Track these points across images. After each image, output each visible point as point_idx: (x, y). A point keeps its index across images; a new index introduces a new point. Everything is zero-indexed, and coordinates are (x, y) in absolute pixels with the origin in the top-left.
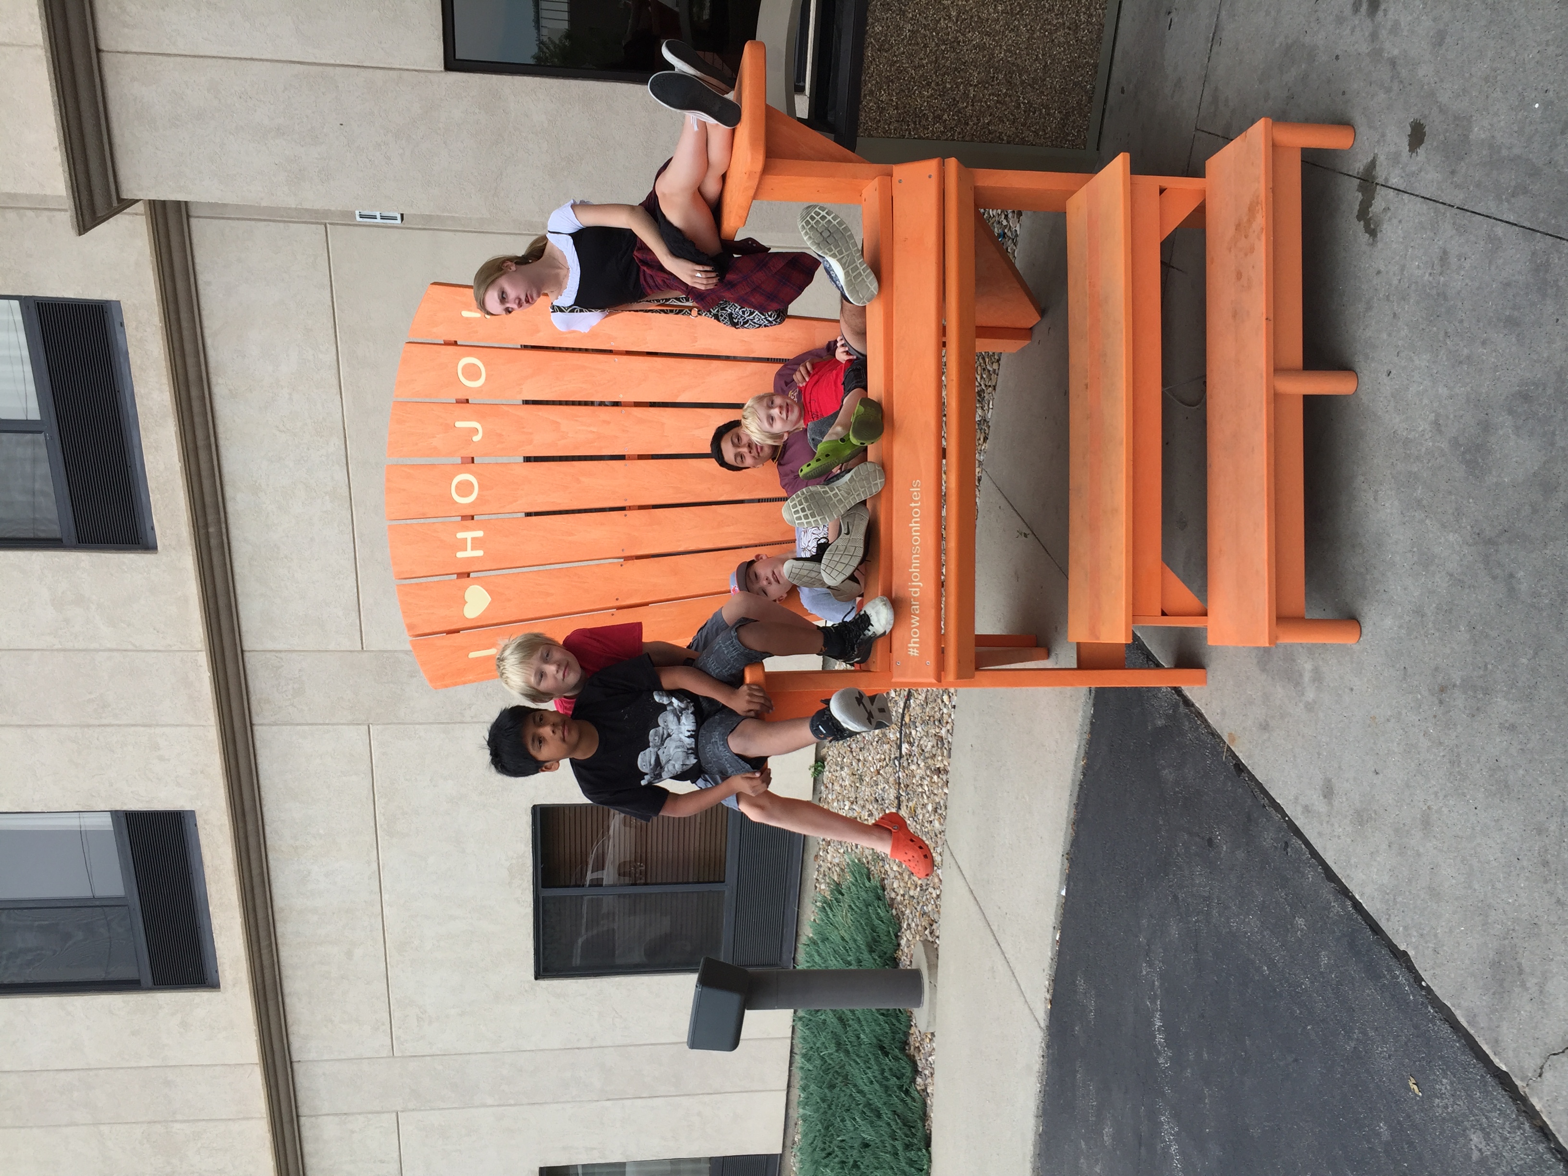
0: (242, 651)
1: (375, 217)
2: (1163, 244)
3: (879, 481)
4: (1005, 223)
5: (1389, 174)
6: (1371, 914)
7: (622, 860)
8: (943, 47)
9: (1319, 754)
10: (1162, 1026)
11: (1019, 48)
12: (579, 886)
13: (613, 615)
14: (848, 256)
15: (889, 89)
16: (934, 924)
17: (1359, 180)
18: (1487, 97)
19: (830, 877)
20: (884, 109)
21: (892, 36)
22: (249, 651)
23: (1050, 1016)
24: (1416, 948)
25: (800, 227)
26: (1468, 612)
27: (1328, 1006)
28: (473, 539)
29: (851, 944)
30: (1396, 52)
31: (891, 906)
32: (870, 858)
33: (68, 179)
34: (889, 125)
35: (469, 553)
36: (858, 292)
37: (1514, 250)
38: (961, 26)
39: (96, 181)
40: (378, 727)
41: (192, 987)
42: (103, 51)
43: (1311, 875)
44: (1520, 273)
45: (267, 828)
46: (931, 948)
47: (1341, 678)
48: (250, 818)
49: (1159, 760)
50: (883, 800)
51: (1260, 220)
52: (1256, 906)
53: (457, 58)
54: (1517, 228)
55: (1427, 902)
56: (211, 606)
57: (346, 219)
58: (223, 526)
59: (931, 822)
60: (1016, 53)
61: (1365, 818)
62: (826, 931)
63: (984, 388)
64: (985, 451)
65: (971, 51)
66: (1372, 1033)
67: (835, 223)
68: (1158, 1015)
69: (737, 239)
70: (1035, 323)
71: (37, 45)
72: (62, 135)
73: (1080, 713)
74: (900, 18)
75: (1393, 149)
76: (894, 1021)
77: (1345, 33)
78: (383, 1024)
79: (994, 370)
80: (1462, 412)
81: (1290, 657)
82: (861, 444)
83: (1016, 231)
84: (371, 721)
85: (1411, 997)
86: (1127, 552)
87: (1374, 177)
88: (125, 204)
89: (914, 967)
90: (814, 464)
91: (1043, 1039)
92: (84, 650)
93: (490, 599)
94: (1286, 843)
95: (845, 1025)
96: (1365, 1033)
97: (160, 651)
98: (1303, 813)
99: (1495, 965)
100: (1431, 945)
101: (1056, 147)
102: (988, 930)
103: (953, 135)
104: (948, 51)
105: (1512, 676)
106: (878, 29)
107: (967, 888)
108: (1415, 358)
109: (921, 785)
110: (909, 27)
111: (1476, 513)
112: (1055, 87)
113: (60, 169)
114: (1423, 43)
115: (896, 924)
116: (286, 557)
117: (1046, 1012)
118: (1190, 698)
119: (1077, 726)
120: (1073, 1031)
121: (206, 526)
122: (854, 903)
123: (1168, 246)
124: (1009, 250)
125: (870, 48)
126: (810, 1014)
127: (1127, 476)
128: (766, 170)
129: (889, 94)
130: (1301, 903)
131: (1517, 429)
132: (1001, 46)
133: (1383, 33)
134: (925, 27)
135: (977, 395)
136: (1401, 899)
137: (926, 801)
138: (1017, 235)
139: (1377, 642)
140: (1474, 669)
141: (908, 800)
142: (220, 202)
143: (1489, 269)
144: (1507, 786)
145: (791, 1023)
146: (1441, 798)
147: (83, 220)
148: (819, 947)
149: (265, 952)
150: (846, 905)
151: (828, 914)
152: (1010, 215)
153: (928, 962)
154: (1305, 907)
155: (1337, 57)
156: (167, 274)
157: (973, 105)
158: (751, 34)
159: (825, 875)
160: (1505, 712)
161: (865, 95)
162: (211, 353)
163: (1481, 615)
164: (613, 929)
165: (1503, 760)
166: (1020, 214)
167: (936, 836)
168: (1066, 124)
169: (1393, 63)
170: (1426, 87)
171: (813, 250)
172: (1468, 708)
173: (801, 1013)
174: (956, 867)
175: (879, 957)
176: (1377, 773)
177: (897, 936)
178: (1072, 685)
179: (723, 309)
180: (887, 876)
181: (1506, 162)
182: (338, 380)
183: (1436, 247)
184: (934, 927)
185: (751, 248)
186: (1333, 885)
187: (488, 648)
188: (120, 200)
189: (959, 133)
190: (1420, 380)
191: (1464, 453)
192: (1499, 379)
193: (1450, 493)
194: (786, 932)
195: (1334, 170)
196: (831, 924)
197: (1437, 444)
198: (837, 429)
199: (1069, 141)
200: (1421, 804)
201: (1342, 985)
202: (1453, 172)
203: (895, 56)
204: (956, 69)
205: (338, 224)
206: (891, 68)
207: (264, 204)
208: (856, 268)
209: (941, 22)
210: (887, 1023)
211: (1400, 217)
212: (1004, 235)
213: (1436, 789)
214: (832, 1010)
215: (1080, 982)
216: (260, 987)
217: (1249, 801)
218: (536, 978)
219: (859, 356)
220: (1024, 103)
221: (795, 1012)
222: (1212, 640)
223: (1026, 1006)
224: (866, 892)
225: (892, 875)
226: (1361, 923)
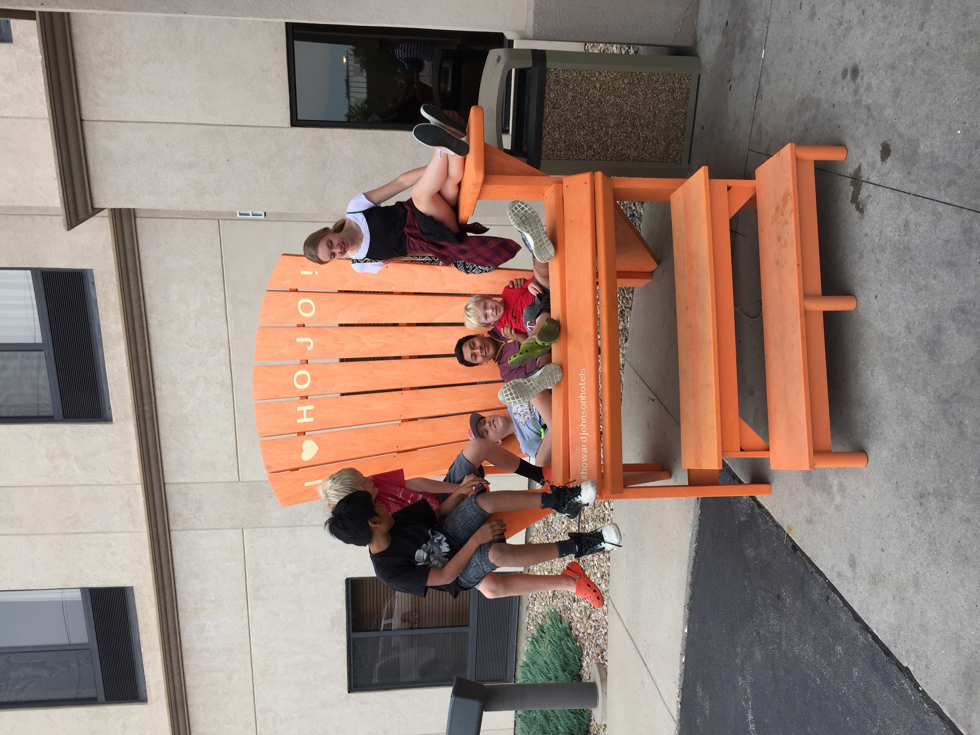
0: (164, 484)
1: (248, 215)
2: (731, 221)
3: (558, 375)
4: (634, 208)
5: (869, 175)
6: (884, 643)
7: (403, 612)
8: (592, 105)
9: (845, 539)
10: (753, 719)
11: (639, 105)
12: (377, 630)
13: (394, 457)
14: (537, 232)
15: (559, 131)
16: (604, 652)
17: (851, 179)
18: (928, 127)
19: (536, 621)
20: (557, 142)
21: (560, 100)
22: (169, 484)
23: (681, 713)
24: (914, 665)
25: (508, 213)
26: (935, 446)
27: (859, 704)
28: (307, 411)
29: (551, 666)
30: (870, 101)
31: (576, 640)
32: (561, 608)
33: (62, 197)
34: (560, 152)
35: (305, 420)
36: (542, 254)
37: (950, 220)
38: (602, 92)
39: (79, 197)
40: (249, 530)
41: (130, 702)
42: (84, 120)
43: (845, 617)
44: (954, 234)
45: (178, 597)
46: (602, 668)
47: (857, 489)
48: (167, 591)
49: (744, 543)
51: (791, 205)
52: (810, 638)
53: (298, 118)
54: (951, 207)
55: (920, 635)
56: (145, 456)
57: (231, 216)
58: (154, 405)
60: (636, 108)
61: (877, 580)
62: (534, 658)
63: (624, 309)
64: (626, 348)
65: (609, 107)
66: (888, 722)
67: (530, 212)
68: (750, 711)
69: (469, 223)
70: (654, 268)
71: (44, 118)
72: (59, 171)
73: (692, 513)
74: (565, 89)
75: (871, 160)
76: (580, 717)
77: (838, 91)
78: (251, 724)
79: (630, 298)
80: (923, 321)
81: (823, 476)
82: (547, 345)
83: (640, 213)
84: (244, 526)
85: (913, 698)
86: (717, 411)
87: (860, 177)
88: (96, 211)
89: (592, 681)
90: (518, 356)
91: (677, 728)
92: (66, 486)
93: (318, 448)
94: (828, 597)
95: (548, 720)
96: (884, 722)
97: (113, 485)
98: (837, 577)
99: (965, 675)
100: (923, 663)
101: (664, 162)
102: (639, 655)
103: (599, 157)
104: (595, 107)
105: (966, 487)
106: (552, 96)
107: (624, 628)
108: (892, 287)
109: (593, 561)
110: (571, 94)
111: (936, 384)
112: (661, 127)
113: (58, 191)
114: (886, 95)
115: (579, 651)
116: (192, 424)
117: (678, 710)
118: (762, 503)
119: (691, 522)
120: (696, 722)
121: (143, 405)
122: (552, 639)
123: (734, 221)
124: (637, 225)
125: (547, 107)
126: (526, 713)
127: (715, 364)
128: (485, 182)
129: (560, 133)
130: (839, 636)
131: (959, 330)
132: (627, 104)
133: (862, 90)
134: (581, 94)
135: (619, 313)
136: (902, 633)
137: (596, 571)
138: (641, 216)
139: (878, 466)
140: (941, 483)
142: (154, 209)
143: (935, 232)
144: (966, 558)
145: (513, 719)
146: (925, 567)
147: (70, 222)
148: (530, 668)
149: (176, 677)
150: (547, 640)
151: (535, 646)
152: (637, 203)
153: (601, 677)
154: (841, 639)
155: (834, 105)
156: (121, 252)
157: (611, 139)
159: (533, 620)
160: (962, 510)
161: (545, 135)
162: (148, 299)
163: (943, 448)
164: (399, 659)
165: (963, 540)
166: (642, 203)
168: (669, 149)
169: (868, 108)
170: (889, 122)
172: (938, 507)
173: (520, 712)
174: (617, 614)
175: (569, 674)
176: (883, 551)
177: (580, 660)
178: (685, 496)
180: (572, 621)
181: (942, 166)
182: (225, 313)
183: (901, 219)
184: (604, 654)
185: (478, 228)
186: (859, 624)
187: (317, 480)
188: (93, 208)
189: (603, 156)
190: (896, 301)
191: (926, 346)
192: (945, 299)
193: (919, 371)
194: (509, 659)
195: (835, 173)
196: (538, 653)
197: (909, 340)
198: (533, 337)
199: (671, 159)
200: (913, 570)
201: (867, 690)
202: (909, 173)
203: (563, 111)
204: (600, 118)
205: (226, 219)
206: (560, 119)
207: (181, 209)
208: (541, 240)
209: (590, 90)
210: (575, 718)
211: (878, 201)
212: (633, 215)
213: (921, 561)
214: (540, 711)
215: (699, 690)
216: (173, 701)
217: (802, 570)
218: (349, 692)
220: (643, 137)
221: (516, 712)
222: (773, 466)
223: (665, 706)
224: (560, 631)
225: (576, 620)
226: (878, 649)
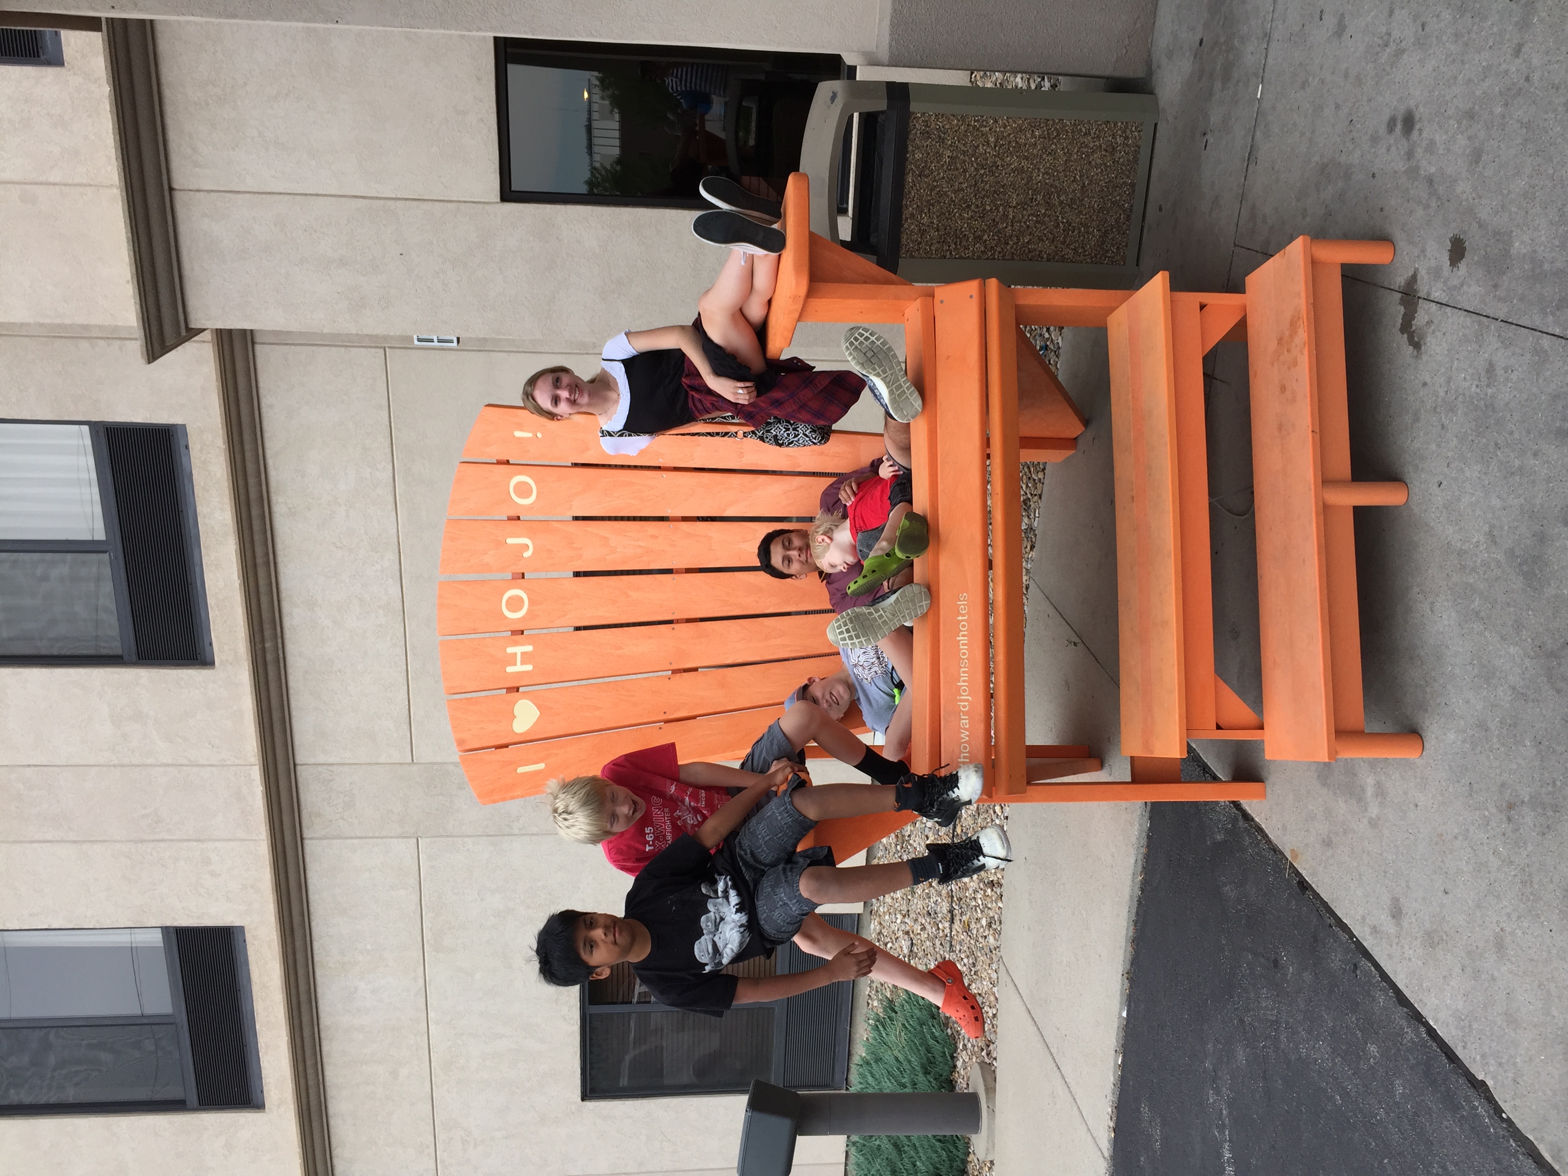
0: (295, 765)
1: (432, 341)
2: (1205, 359)
3: (924, 603)
4: (1047, 335)
5: (1431, 288)
6: (1447, 1041)
8: (982, 172)
9: (1385, 872)
10: (1232, 1158)
11: (1058, 171)
12: (627, 1003)
13: (660, 728)
14: (892, 375)
15: (929, 212)
16: (991, 1045)
17: (1400, 294)
18: (1527, 213)
19: (882, 994)
20: (925, 231)
21: (932, 162)
22: (302, 765)
23: (1114, 1146)
24: (1494, 1078)
26: (1533, 727)
27: (1405, 1139)
28: (523, 654)
29: (906, 1065)
30: (1433, 170)
31: (946, 1025)
33: (139, 311)
34: (930, 246)
35: (519, 668)
36: (902, 409)
37: (1561, 362)
38: (999, 151)
39: (166, 312)
40: (427, 840)
41: (236, 1108)
42: (176, 190)
43: (1382, 999)
45: (315, 944)
46: (988, 1070)
47: (1405, 793)
48: (298, 934)
49: (1219, 876)
50: (936, 913)
51: (1303, 335)
52: (1325, 1031)
53: (512, 189)
54: (1563, 341)
55: (1504, 1030)
56: (266, 720)
57: (404, 343)
58: (280, 641)
59: (985, 937)
60: (1054, 176)
61: (1436, 940)
62: (879, 1051)
63: (1030, 497)
64: (1032, 559)
65: (1010, 174)
66: (1451, 1168)
67: (879, 343)
68: (1226, 1145)
69: (782, 358)
70: (1079, 433)
71: (112, 186)
72: (134, 268)
73: (1137, 827)
74: (940, 145)
75: (1433, 263)
76: (951, 1148)
77: (1380, 152)
78: (428, 1147)
79: (1040, 479)
80: (1516, 524)
81: (1350, 771)
82: (907, 557)
83: (1058, 343)
84: (419, 834)
85: (1492, 1130)
86: (1179, 664)
87: (1415, 291)
88: (193, 333)
89: (971, 1090)
90: (861, 581)
91: (1107, 1170)
92: (139, 766)
93: (539, 713)
94: (1355, 965)
95: (900, 1151)
96: (1445, 1168)
97: (213, 766)
98: (1371, 933)
100: (1509, 1075)
101: (1096, 263)
102: (1047, 1053)
103: (993, 254)
104: (987, 175)
106: (918, 156)
107: (1025, 1008)
108: (1466, 469)
109: (975, 898)
110: (948, 153)
111: (1536, 626)
112: (1093, 207)
113: (133, 301)
114: (1459, 161)
115: (951, 1043)
116: (340, 671)
117: (1109, 1141)
118: (1250, 812)
119: (1134, 839)
120: (1139, 1160)
121: (263, 641)
122: (908, 1022)
123: (1210, 360)
124: (1051, 362)
125: (910, 174)
126: (864, 1139)
127: (1176, 589)
128: (811, 293)
129: (930, 216)
130: (1373, 1028)
132: (1039, 169)
133: (1419, 153)
134: (964, 153)
135: (1022, 504)
136: (1477, 1026)
137: (980, 915)
138: (1059, 348)
139: (1440, 757)
140: (1542, 786)
141: (961, 914)
142: (283, 330)
143: (1537, 381)
145: (844, 1149)
146: (1514, 920)
147: (152, 350)
148: (872, 1068)
149: (310, 1071)
150: (900, 1024)
151: (881, 1033)
152: (1052, 329)
153: (985, 1086)
154: (1376, 1033)
155: (1374, 176)
156: (232, 399)
157: (1012, 226)
158: (794, 165)
159: (877, 991)
161: (907, 219)
162: (272, 473)
163: (1546, 730)
164: (662, 1048)
166: (1061, 328)
167: (991, 952)
168: (1105, 241)
169: (1430, 181)
170: (1464, 203)
171: (856, 368)
172: (1537, 825)
173: (854, 1138)
174: (1012, 985)
175: (935, 1079)
176: (1446, 893)
177: (953, 1057)
178: (1126, 799)
179: (768, 431)
181: (1548, 276)
182: (393, 497)
183: (1482, 359)
184: (992, 1047)
185: (797, 367)
186: (1405, 1009)
187: (537, 763)
188: (188, 329)
189: (1000, 252)
190: (1471, 491)
191: (1520, 564)
192: (1553, 489)
193: (1508, 605)
194: (838, 1052)
195: (1375, 285)
196: (885, 1043)
197: (1492, 555)
198: (883, 544)
199: (1109, 257)
200: (1494, 926)
201: (1418, 1117)
202: (1495, 286)
203: (935, 181)
204: (995, 192)
205: (396, 348)
206: (931, 193)
207: (326, 331)
208: (900, 386)
209: (980, 148)
210: (943, 1149)
211: (1444, 330)
212: (1046, 347)
213: (1508, 910)
214: (887, 1136)
215: (1145, 1109)
216: (305, 1107)
217: (1315, 920)
218: (583, 1099)
219: (906, 471)
220: (1063, 223)
221: (848, 1137)
222: (1269, 754)
223: (1089, 1134)
224: (920, 1009)
226: (1435, 1051)
